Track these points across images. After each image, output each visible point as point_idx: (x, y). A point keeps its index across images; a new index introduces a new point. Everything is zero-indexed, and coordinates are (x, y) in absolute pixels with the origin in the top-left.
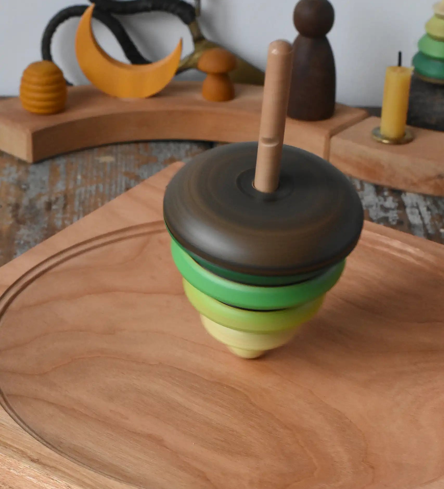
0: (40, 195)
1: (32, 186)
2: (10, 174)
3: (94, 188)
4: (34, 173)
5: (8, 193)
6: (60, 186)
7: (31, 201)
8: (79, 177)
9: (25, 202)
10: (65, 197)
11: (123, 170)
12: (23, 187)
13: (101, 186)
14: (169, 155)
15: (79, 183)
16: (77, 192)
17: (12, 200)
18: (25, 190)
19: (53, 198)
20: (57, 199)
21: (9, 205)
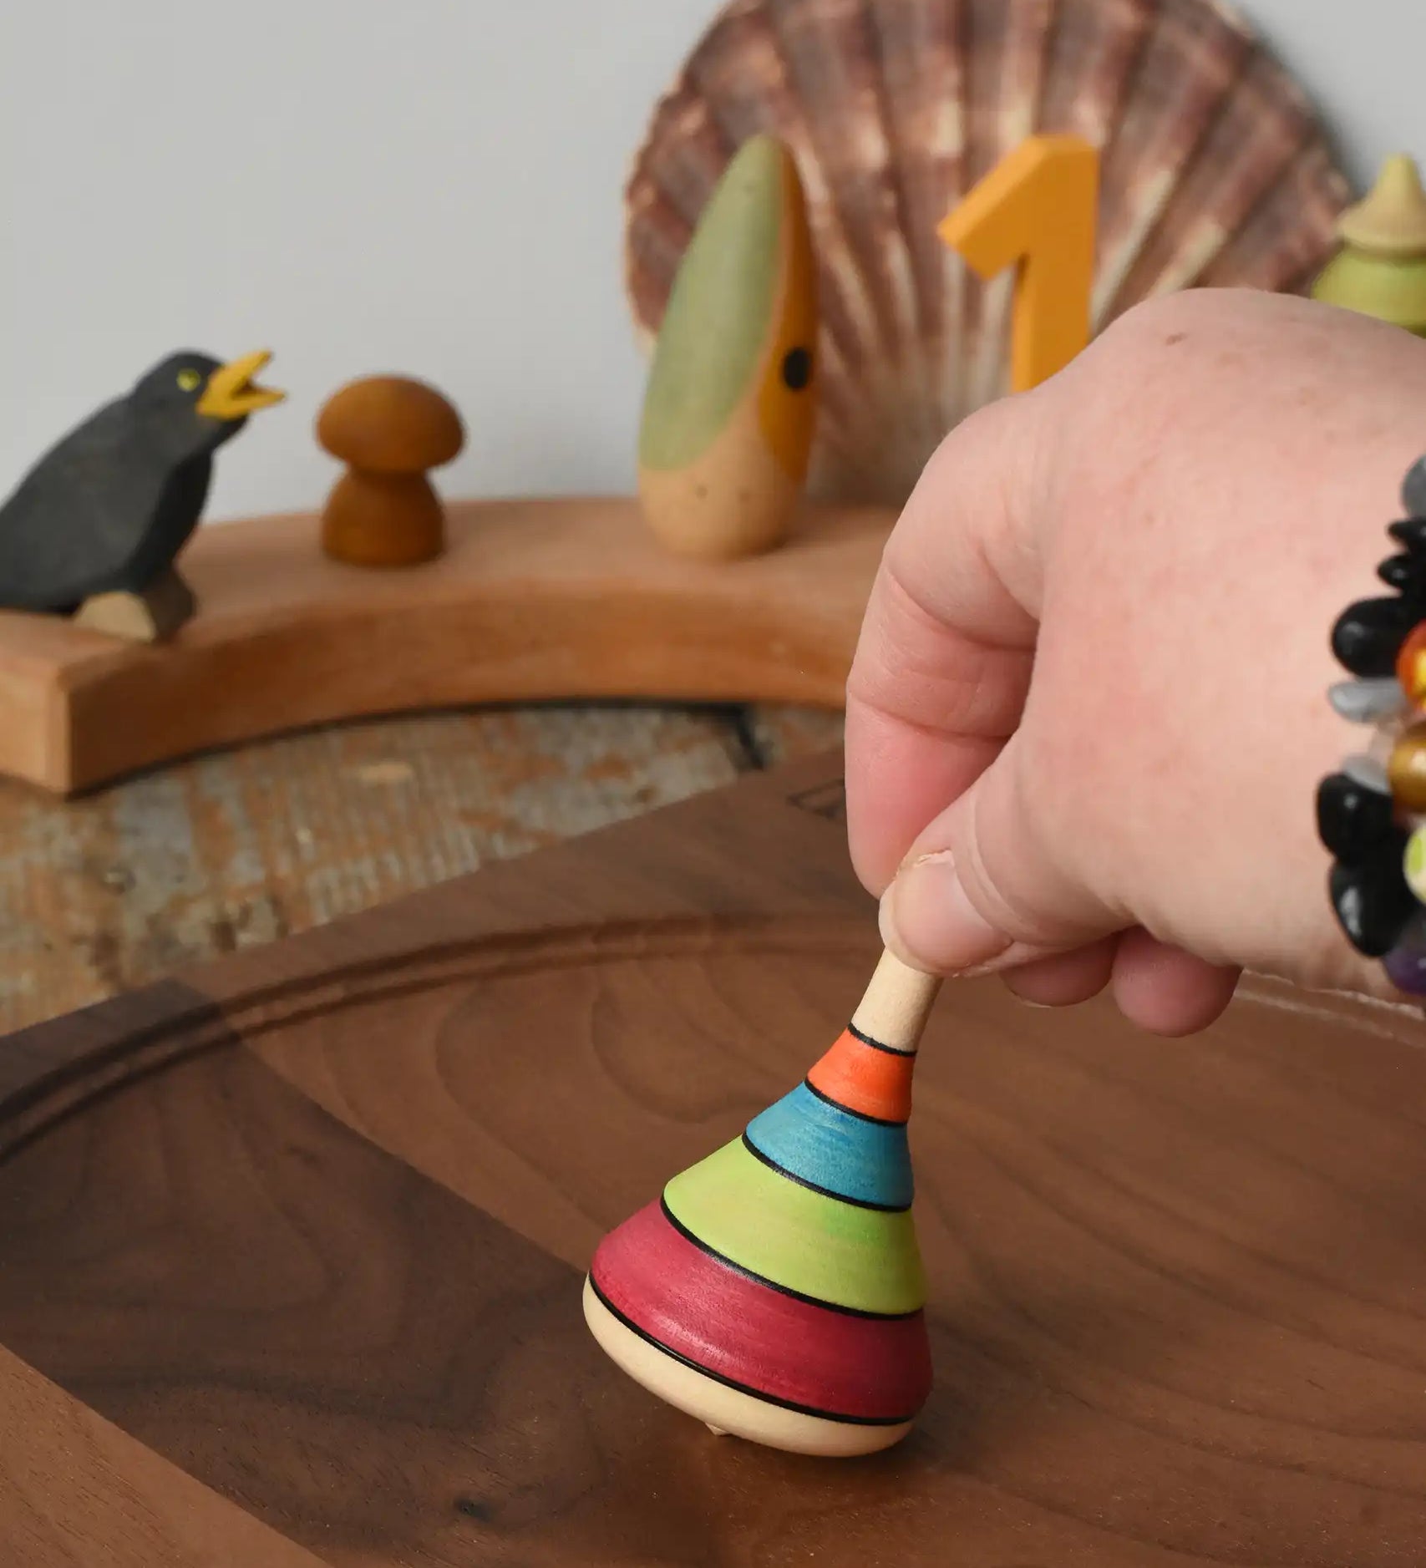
0: (179, 904)
1: (142, 875)
2: (48, 839)
3: (367, 867)
4: (135, 832)
5: (61, 903)
6: (244, 870)
7: (153, 922)
8: (304, 836)
9: (132, 926)
10: (276, 903)
11: (454, 804)
12: (111, 878)
13: (391, 859)
14: (599, 749)
15: (308, 854)
16: (313, 883)
17: (82, 922)
18: (120, 889)
19: (232, 909)
20: (246, 912)
21: (77, 940)
